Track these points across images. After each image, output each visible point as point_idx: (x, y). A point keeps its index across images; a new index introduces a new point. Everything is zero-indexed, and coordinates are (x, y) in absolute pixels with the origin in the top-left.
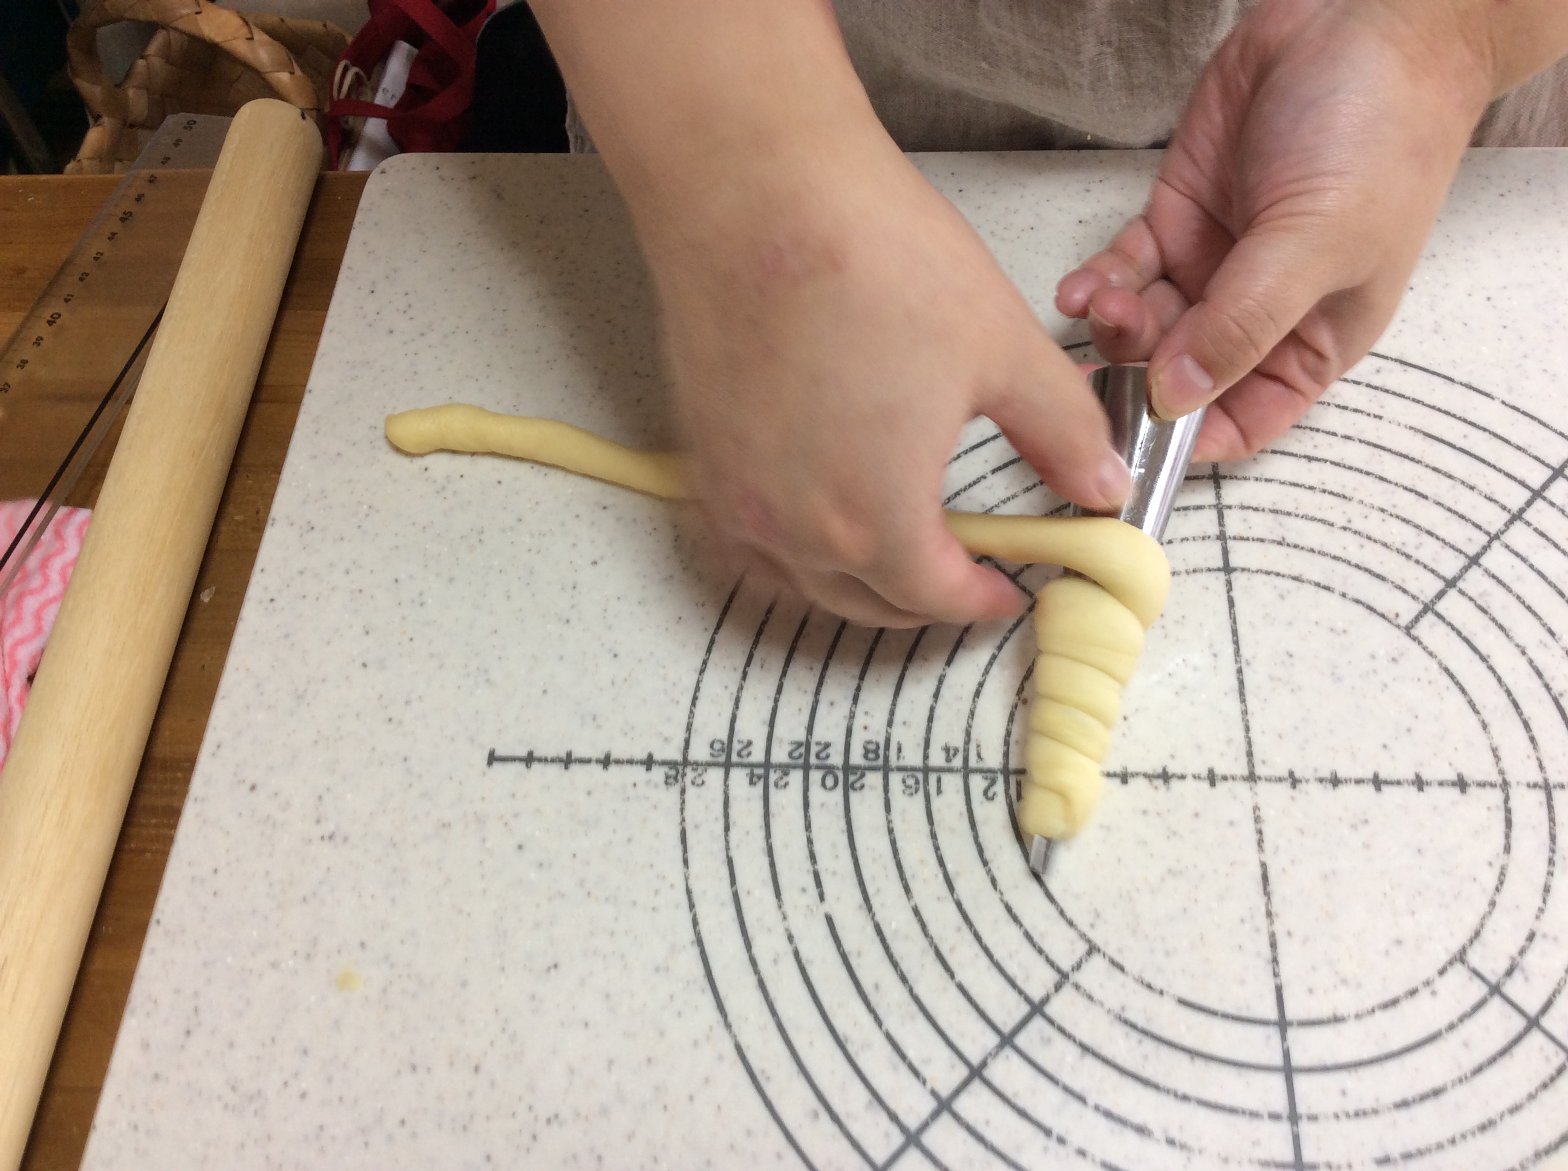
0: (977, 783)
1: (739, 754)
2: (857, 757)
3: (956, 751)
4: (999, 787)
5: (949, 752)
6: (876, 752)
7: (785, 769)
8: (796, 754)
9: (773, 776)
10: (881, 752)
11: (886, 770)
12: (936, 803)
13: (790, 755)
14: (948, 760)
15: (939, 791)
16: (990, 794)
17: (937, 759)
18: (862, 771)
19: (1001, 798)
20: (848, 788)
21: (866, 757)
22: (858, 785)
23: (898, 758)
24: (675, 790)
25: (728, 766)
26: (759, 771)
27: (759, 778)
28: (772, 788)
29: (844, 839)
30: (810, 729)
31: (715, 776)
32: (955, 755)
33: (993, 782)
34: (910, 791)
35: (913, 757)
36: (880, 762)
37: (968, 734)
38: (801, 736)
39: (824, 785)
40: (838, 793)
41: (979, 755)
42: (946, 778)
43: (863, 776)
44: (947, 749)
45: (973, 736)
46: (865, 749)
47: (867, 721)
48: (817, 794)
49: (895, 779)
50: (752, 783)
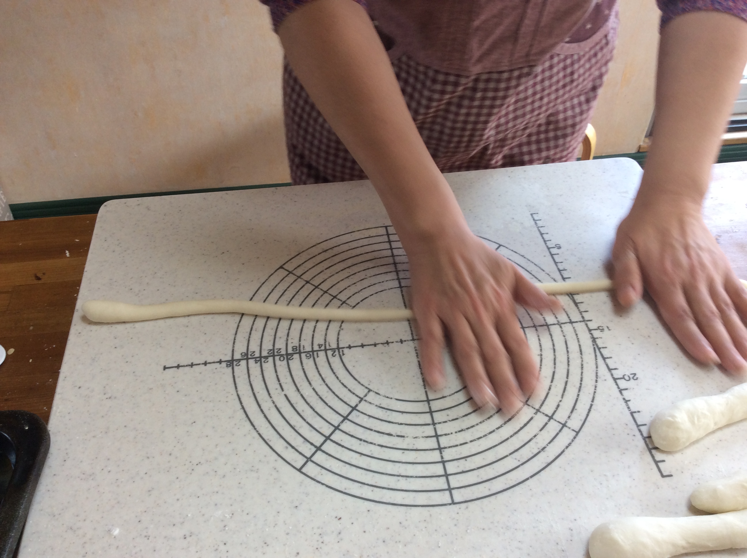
0: (330, 353)
1: (251, 355)
2: (290, 351)
3: (322, 345)
4: (337, 353)
5: (320, 346)
6: (296, 349)
7: (266, 357)
8: (270, 353)
9: (263, 360)
10: (298, 349)
11: (300, 353)
12: (317, 360)
13: (268, 353)
14: (320, 348)
15: (318, 357)
16: (334, 355)
17: (316, 348)
18: (292, 355)
19: (338, 355)
20: (288, 360)
21: (293, 350)
22: (291, 358)
23: (304, 349)
24: (230, 369)
25: (247, 359)
26: (259, 359)
27: (258, 361)
28: (263, 363)
29: (288, 374)
30: (274, 345)
31: (243, 363)
32: (322, 346)
33: (335, 352)
34: (308, 357)
35: (308, 348)
36: (298, 351)
37: (325, 340)
38: (271, 348)
39: (280, 360)
40: (285, 362)
41: (329, 345)
42: (319, 353)
43: (292, 356)
44: (319, 345)
45: (327, 341)
46: (292, 348)
47: (292, 341)
48: (278, 362)
49: (303, 355)
50: (256, 363)
